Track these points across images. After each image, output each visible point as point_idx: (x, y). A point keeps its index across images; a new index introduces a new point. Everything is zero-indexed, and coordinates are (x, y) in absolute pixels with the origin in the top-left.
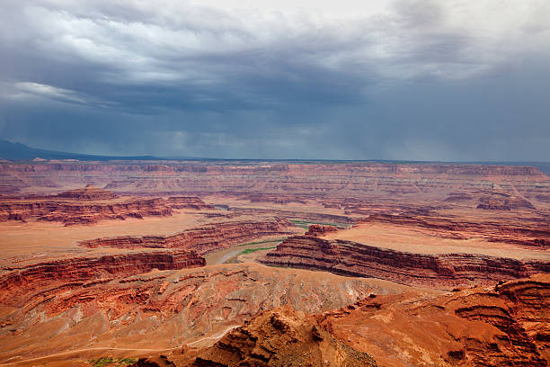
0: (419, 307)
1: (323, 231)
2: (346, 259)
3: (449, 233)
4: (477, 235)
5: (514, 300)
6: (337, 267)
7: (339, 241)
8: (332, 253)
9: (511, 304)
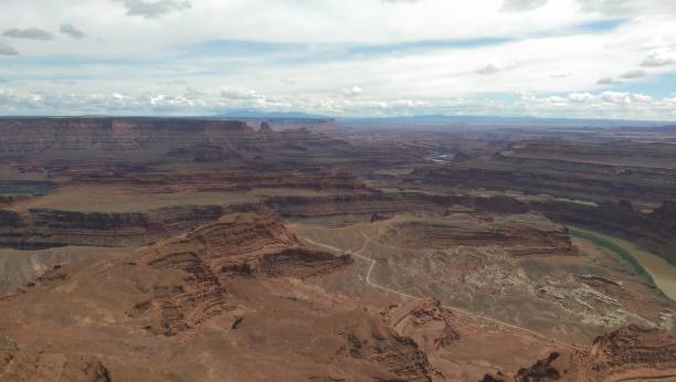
0: (109, 268)
1: (10, 201)
2: (42, 230)
3: (162, 188)
4: (190, 186)
5: (204, 242)
6: (31, 240)
7: (31, 210)
8: (23, 226)
9: (202, 246)
